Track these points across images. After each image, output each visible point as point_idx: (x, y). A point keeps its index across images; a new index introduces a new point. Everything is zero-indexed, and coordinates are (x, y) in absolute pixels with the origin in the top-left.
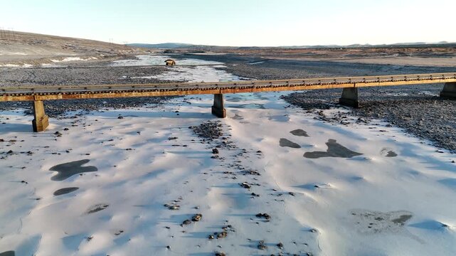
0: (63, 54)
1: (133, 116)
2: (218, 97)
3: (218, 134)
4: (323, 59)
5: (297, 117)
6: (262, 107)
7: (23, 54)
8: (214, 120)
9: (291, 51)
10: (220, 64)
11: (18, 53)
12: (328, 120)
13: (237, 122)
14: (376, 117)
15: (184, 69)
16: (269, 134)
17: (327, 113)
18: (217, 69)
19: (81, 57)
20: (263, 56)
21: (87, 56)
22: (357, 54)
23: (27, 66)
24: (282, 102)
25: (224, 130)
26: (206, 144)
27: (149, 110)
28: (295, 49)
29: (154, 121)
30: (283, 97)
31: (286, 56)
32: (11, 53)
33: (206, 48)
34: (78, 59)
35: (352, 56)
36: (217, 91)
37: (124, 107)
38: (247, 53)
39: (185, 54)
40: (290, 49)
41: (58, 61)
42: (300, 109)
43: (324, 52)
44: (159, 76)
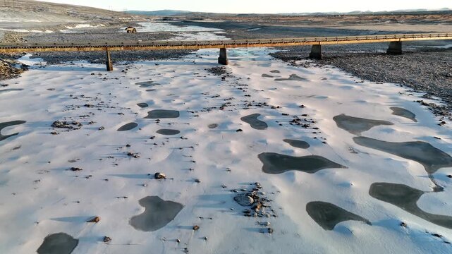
0: (72, 21)
1: (164, 64)
2: (223, 51)
3: (224, 72)
4: (317, 26)
5: (277, 64)
6: (254, 59)
7: (38, 21)
8: (220, 66)
9: (288, 18)
10: (219, 31)
11: (33, 20)
12: (296, 66)
13: (236, 67)
14: (330, 64)
15: (188, 35)
16: (256, 72)
17: (298, 62)
18: (217, 34)
19: (90, 24)
20: (260, 23)
21: (96, 23)
22: (352, 21)
23: (49, 32)
24: (269, 57)
25: (228, 70)
26: (217, 76)
27: (174, 61)
28: (294, 16)
29: (181, 66)
30: (270, 54)
31: (283, 23)
32: (27, 20)
33: (204, 16)
34: (88, 26)
35: (346, 23)
36: (222, 46)
37: (155, 59)
38: (245, 20)
39: (184, 21)
40: (289, 16)
41: (71, 28)
42: (281, 61)
43: (320, 19)
44: (168, 40)
